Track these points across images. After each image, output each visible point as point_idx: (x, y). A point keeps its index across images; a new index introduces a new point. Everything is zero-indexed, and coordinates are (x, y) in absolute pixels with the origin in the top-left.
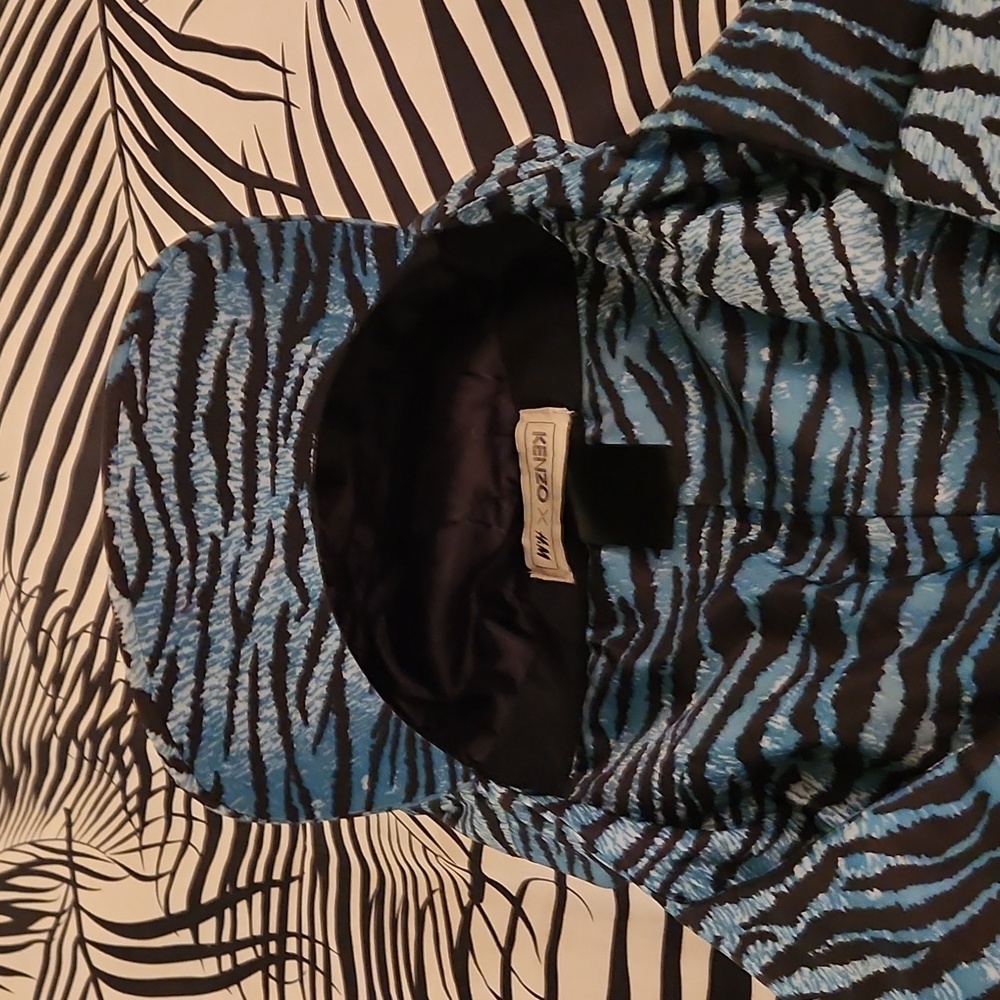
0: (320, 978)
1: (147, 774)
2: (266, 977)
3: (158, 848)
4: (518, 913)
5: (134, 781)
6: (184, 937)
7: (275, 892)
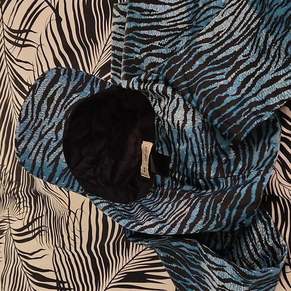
0: (47, 233)
1: (20, 199)
2: (40, 235)
3: (22, 214)
4: (76, 216)
5: (18, 201)
6: (27, 230)
7: (40, 218)
